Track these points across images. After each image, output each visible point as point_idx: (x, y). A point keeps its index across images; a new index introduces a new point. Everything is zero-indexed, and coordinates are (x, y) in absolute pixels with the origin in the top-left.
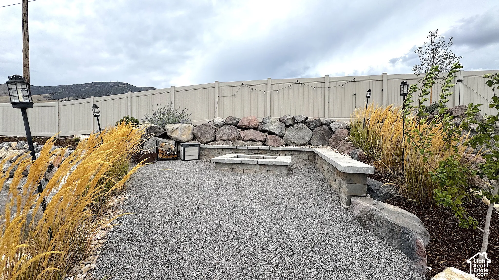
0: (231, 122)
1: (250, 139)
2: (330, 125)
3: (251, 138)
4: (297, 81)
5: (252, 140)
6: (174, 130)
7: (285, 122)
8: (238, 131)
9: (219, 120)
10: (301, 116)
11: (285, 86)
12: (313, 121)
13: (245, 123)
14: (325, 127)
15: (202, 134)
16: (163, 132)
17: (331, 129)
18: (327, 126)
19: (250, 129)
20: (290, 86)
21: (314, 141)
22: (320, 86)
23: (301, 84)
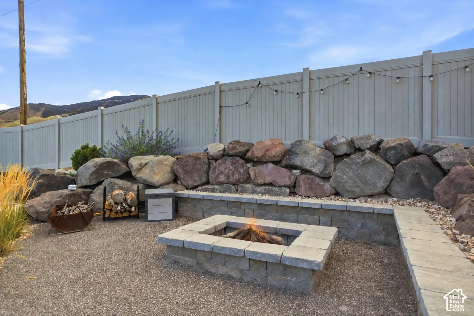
0: (234, 151)
1: (266, 182)
2: (436, 155)
3: (268, 179)
4: (361, 68)
5: (271, 184)
6: (142, 167)
7: (334, 150)
8: (245, 168)
9: (216, 148)
10: (369, 138)
11: (336, 81)
12: (393, 148)
13: (257, 152)
14: (423, 159)
15: (186, 172)
16: (125, 171)
17: (437, 165)
18: (428, 156)
19: (266, 162)
20: (346, 80)
21: (396, 188)
22: (412, 75)
23: (370, 73)
